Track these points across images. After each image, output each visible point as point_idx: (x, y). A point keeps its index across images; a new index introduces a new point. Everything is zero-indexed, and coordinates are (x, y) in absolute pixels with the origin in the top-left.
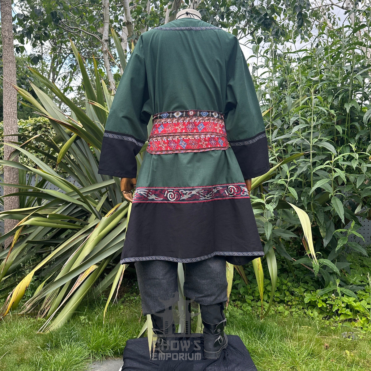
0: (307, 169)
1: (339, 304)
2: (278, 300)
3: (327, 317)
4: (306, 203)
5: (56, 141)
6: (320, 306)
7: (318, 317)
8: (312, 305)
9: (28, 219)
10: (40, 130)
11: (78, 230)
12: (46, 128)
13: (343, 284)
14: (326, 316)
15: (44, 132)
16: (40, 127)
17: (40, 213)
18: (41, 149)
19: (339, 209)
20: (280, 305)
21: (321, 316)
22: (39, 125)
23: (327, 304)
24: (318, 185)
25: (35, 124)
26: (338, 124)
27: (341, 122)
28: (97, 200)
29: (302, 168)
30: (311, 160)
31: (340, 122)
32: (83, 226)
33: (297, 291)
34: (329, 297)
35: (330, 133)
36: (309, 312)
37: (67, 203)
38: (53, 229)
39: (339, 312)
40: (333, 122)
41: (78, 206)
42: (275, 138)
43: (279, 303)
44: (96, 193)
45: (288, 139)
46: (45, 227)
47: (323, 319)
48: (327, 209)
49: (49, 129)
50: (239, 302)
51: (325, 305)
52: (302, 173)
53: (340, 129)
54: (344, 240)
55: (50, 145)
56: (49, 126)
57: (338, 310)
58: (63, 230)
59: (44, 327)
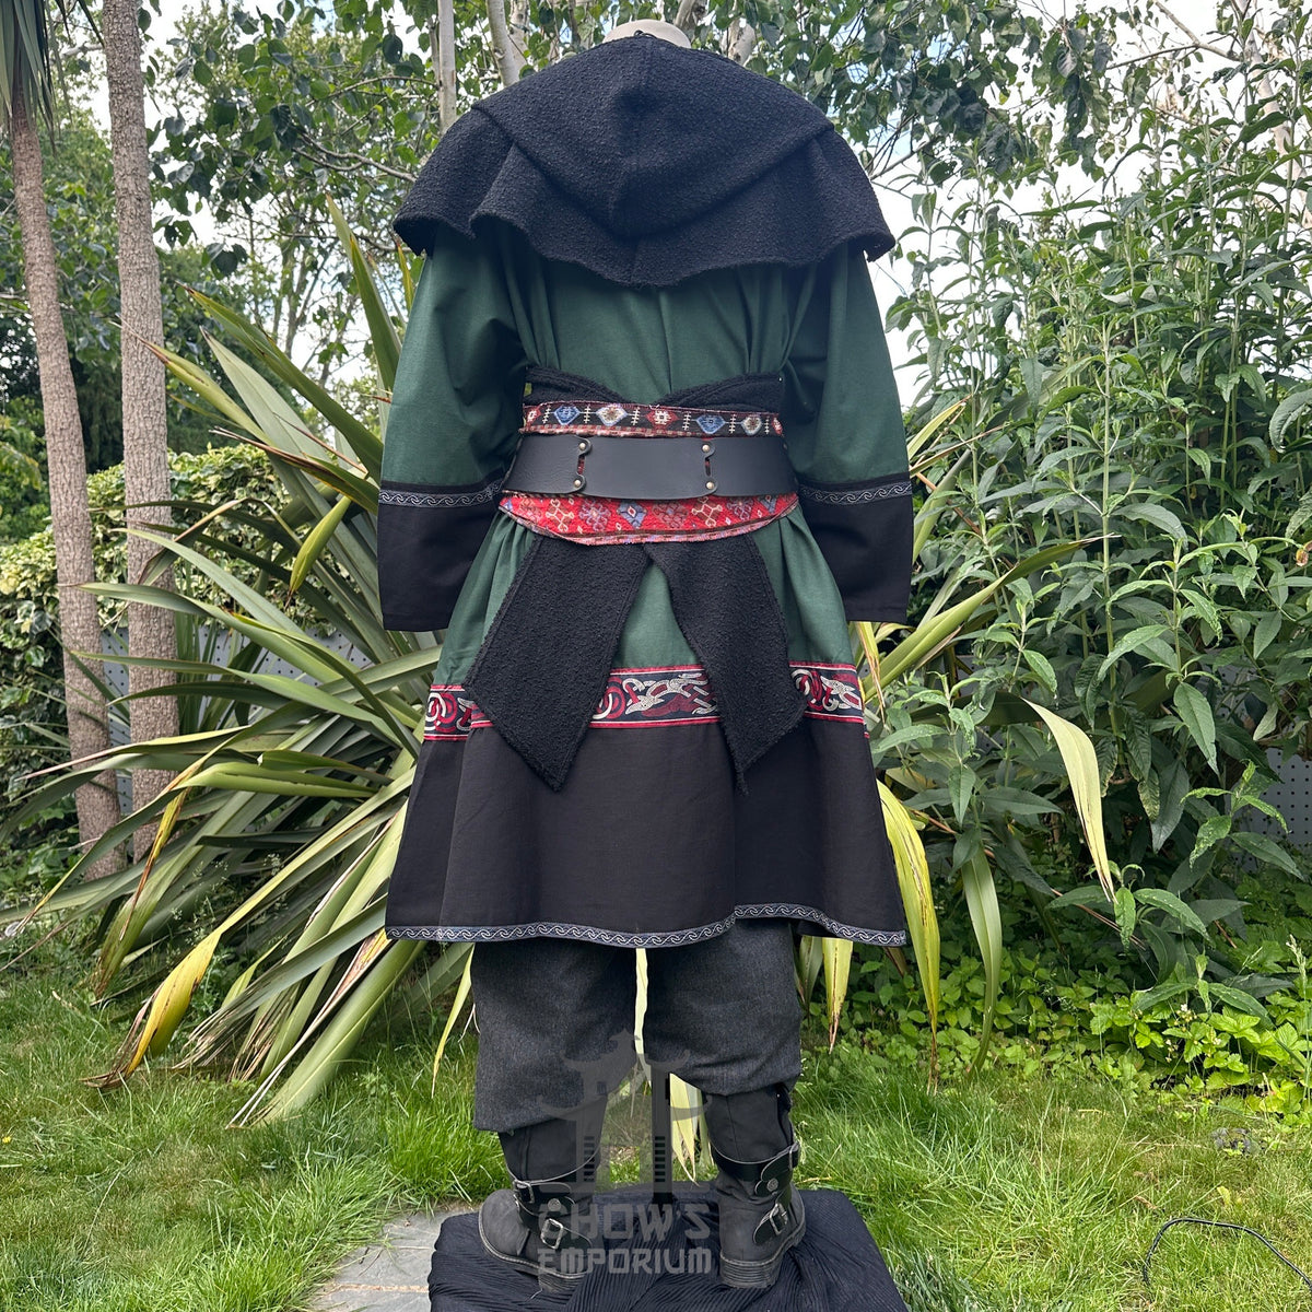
0: (1093, 596)
1: (1206, 1036)
2: (1007, 1025)
3: (1165, 1080)
4: (1091, 706)
5: (289, 520)
6: (1142, 1043)
7: (1135, 1079)
8: (1118, 1040)
9: (203, 768)
10: (244, 485)
11: (358, 802)
12: (260, 479)
13: (1218, 970)
14: (1162, 1077)
15: (255, 490)
17: (240, 748)
18: (249, 546)
19: (1200, 723)
20: (1011, 1041)
21: (1147, 1078)
22: (238, 472)
23: (1165, 1037)
24: (1128, 643)
25: (228, 468)
26: (1196, 445)
27: (1207, 438)
28: (417, 707)
29: (1076, 590)
30: (1106, 566)
31: (1204, 438)
32: (375, 787)
33: (1064, 994)
34: (1172, 1016)
35: (1173, 476)
36: (1107, 1064)
37: (324, 715)
38: (282, 799)
39: (1206, 1065)
40: (1180, 436)
41: (358, 725)
42: (989, 493)
43: (1009, 1034)
44: (417, 681)
45: (1034, 497)
46: (258, 792)
47: (1152, 1087)
48: (1161, 725)
49: (271, 482)
50: (877, 1033)
51: (1158, 1040)
52: (1078, 607)
53: (1204, 460)
54: (1217, 825)
55: (273, 532)
57: (1203, 1056)
58: (315, 803)
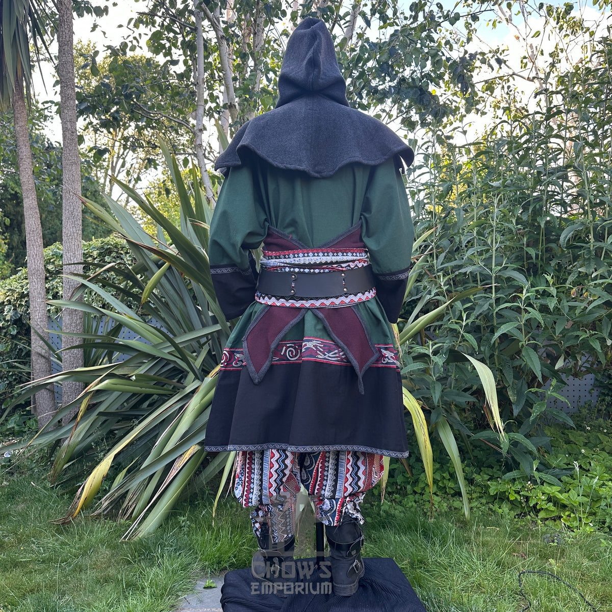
0: (489, 309)
1: (538, 497)
2: (452, 492)
3: (521, 514)
4: (488, 355)
5: (136, 271)
6: (512, 498)
7: (509, 514)
8: (502, 497)
9: (100, 382)
11: (170, 396)
13: (542, 467)
14: (519, 513)
16: (109, 252)
17: (116, 372)
18: (111, 282)
19: (534, 363)
20: (454, 499)
21: (513, 513)
22: (107, 249)
23: (520, 496)
24: (503, 329)
25: (102, 248)
26: (528, 246)
27: (533, 243)
28: (195, 354)
29: (482, 306)
30: (494, 295)
31: (531, 243)
32: (176, 390)
33: (478, 478)
34: (523, 486)
35: (519, 259)
36: (496, 507)
37: (154, 357)
38: (134, 395)
39: (538, 507)
40: (521, 242)
41: (168, 362)
42: (442, 264)
43: (453, 496)
44: (194, 344)
45: (460, 267)
46: (123, 392)
47: (515, 517)
48: (517, 363)
50: (397, 496)
51: (518, 497)
52: (481, 314)
53: (532, 252)
54: (542, 405)
55: (128, 276)
56: (122, 250)
57: (537, 504)
58: (148, 396)
59: (129, 533)
